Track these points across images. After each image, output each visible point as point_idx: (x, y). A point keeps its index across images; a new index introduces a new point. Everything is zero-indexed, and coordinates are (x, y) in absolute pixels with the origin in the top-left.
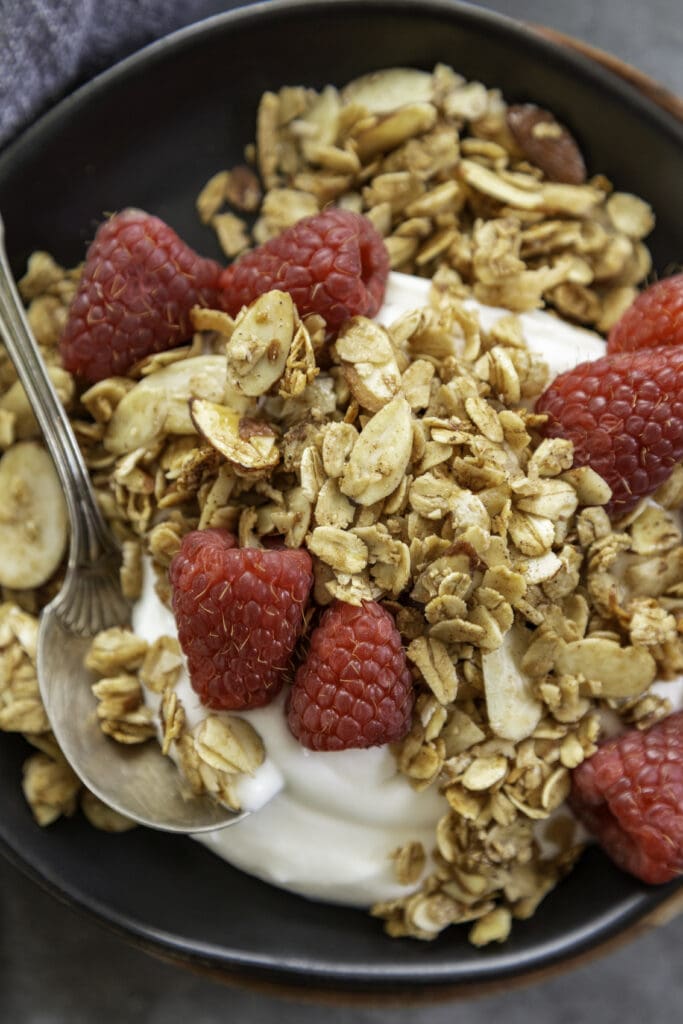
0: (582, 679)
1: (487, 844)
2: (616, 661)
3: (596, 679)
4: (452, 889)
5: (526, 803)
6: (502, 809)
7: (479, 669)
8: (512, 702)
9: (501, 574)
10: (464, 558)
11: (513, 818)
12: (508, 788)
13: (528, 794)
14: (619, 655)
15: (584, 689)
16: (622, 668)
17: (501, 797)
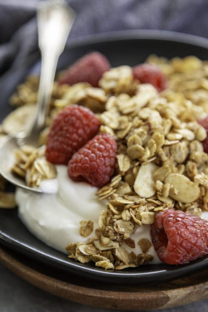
0: (172, 186)
1: (115, 224)
2: (186, 185)
3: (177, 189)
4: (97, 243)
5: (135, 216)
6: (126, 215)
7: (138, 170)
8: (145, 184)
9: (157, 136)
10: (147, 127)
11: (128, 219)
12: (131, 209)
13: (137, 213)
14: (188, 183)
15: (172, 191)
16: (188, 189)
17: (127, 211)
